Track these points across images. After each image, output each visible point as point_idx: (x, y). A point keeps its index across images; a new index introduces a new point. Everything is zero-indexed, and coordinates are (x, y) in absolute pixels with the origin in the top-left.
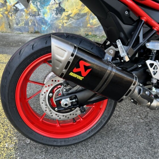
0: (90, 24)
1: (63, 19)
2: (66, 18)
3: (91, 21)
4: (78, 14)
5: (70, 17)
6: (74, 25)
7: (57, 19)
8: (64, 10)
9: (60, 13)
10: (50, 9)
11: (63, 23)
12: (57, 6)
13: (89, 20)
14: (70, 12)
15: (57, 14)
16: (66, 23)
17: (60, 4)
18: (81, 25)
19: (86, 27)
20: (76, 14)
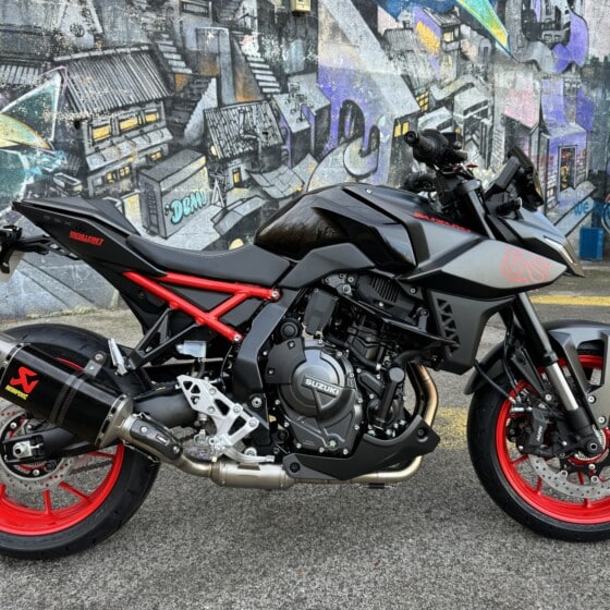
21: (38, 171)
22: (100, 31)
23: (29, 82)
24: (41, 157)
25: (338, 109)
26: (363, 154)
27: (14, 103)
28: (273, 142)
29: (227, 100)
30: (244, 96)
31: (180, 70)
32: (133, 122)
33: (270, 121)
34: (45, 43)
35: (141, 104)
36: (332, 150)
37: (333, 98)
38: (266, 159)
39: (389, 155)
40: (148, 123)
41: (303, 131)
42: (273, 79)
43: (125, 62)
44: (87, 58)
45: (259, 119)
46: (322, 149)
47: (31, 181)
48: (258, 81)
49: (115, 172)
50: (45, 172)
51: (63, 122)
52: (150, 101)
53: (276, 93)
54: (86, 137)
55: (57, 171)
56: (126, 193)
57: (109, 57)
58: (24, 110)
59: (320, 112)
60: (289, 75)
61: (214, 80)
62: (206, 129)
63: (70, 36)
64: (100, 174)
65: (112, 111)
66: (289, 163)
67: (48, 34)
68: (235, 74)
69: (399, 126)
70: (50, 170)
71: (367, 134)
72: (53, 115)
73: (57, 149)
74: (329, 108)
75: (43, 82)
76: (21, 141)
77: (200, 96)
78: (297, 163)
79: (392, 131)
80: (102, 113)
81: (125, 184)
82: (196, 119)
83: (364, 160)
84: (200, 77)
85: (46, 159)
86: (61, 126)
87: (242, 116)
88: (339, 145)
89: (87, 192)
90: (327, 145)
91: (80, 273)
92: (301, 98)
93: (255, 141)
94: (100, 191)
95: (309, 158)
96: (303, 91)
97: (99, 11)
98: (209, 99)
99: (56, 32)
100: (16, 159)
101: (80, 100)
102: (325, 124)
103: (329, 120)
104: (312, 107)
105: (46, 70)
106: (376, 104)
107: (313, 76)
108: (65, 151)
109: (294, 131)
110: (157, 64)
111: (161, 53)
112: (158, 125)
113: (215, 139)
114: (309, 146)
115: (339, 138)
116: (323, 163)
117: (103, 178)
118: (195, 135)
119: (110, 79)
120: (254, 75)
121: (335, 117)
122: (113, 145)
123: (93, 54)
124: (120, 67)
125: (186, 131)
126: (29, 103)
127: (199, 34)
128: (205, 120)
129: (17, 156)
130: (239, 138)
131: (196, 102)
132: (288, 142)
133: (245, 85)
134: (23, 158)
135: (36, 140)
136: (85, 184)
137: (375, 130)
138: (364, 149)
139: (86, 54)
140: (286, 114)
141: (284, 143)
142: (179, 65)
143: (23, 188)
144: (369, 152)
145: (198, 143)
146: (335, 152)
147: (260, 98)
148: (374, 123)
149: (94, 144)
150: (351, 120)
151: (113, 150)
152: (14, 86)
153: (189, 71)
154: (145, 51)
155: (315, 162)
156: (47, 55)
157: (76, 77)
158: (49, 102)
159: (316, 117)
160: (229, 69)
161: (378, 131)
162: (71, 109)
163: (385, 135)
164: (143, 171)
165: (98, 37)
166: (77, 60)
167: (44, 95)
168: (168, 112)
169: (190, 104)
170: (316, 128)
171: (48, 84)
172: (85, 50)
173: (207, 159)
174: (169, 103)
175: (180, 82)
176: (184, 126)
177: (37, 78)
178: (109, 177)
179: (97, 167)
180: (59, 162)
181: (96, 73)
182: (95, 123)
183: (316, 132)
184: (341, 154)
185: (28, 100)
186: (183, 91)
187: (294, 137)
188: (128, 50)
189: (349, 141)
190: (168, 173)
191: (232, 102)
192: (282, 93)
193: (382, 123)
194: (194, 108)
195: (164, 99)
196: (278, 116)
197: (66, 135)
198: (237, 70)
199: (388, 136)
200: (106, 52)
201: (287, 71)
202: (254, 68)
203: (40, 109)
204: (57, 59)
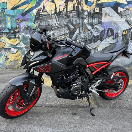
0: (19, 63)
1: (8, 62)
2: (9, 62)
3: (20, 63)
4: (14, 60)
5: (11, 61)
6: (13, 64)
7: (5, 62)
8: (8, 59)
9: (7, 60)
10: (2, 59)
11: (8, 64)
12: (6, 57)
13: (19, 62)
14: (11, 59)
15: (5, 60)
16: (9, 64)
17: (6, 56)
18: (16, 64)
19: (18, 65)
20: (13, 60)
22: (59, 23)
25: (107, 30)
26: (113, 39)
28: (90, 38)
29: (81, 31)
30: (84, 30)
31: (72, 28)
32: (63, 37)
33: (90, 34)
34: (51, 27)
35: (65, 34)
36: (105, 39)
37: (105, 28)
38: (88, 42)
39: (121, 39)
40: (66, 37)
41: (97, 36)
42: (91, 26)
43: (62, 28)
45: (87, 34)
46: (102, 38)
48: (87, 27)
52: (66, 34)
53: (91, 29)
57: (60, 27)
59: (102, 31)
60: (94, 25)
61: (78, 28)
62: (76, 37)
63: (54, 25)
65: (60, 36)
66: (94, 42)
67: (51, 25)
68: (82, 27)
69: (125, 32)
71: (115, 35)
74: (104, 30)
78: (96, 42)
79: (122, 33)
80: (58, 36)
84: (76, 28)
87: (84, 34)
88: (107, 37)
92: (97, 29)
93: (86, 38)
95: (99, 41)
96: (98, 27)
97: (59, 20)
98: (77, 32)
99: (52, 25)
101: (55, 34)
102: (103, 33)
103: (104, 33)
104: (100, 30)
105: (51, 31)
106: (117, 28)
107: (100, 24)
109: (95, 35)
110: (68, 27)
111: (69, 25)
112: (68, 37)
113: (78, 39)
114: (99, 38)
116: (102, 41)
118: (74, 39)
119: (60, 31)
120: (87, 26)
121: (106, 32)
123: (58, 27)
124: (62, 29)
127: (76, 21)
128: (76, 36)
130: (83, 38)
131: (75, 33)
132: (94, 38)
133: (84, 28)
137: (117, 34)
138: (114, 38)
139: (57, 27)
140: (94, 33)
141: (93, 38)
142: (72, 27)
147: (88, 30)
148: (117, 32)
150: (110, 32)
153: (74, 27)
154: (66, 25)
157: (55, 31)
158: (51, 35)
160: (81, 26)
161: (118, 34)
162: (54, 36)
163: (120, 34)
165: (58, 24)
168: (69, 35)
169: (74, 33)
170: (101, 34)
171: (51, 33)
172: (56, 27)
174: (70, 34)
176: (72, 37)
177: (49, 32)
181: (58, 30)
182: (57, 38)
183: (101, 35)
184: (107, 39)
186: (72, 31)
188: (63, 26)
189: (110, 36)
192: (93, 29)
193: (119, 32)
194: (74, 34)
195: (69, 33)
196: (92, 33)
198: (83, 26)
199: (121, 35)
201: (94, 24)
202: (87, 25)
204: (52, 29)
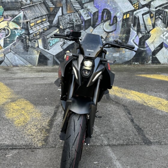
21: (19, 34)
23: (16, 14)
24: (19, 31)
25: (101, 12)
26: (110, 25)
27: (14, 19)
28: (79, 23)
29: (64, 13)
30: (70, 11)
31: (51, 6)
32: (40, 21)
33: (78, 17)
34: (19, 4)
35: (42, 16)
36: (99, 25)
37: (99, 8)
38: (76, 28)
39: (121, 25)
40: (43, 21)
41: (89, 19)
42: (79, 5)
43: (37, 6)
44: (29, 6)
45: (74, 17)
46: (95, 24)
47: (18, 36)
48: (74, 6)
49: (36, 34)
50: (20, 34)
51: (24, 22)
52: (44, 15)
53: (80, 9)
54: (29, 26)
55: (23, 34)
56: (38, 39)
57: (33, 6)
58: (15, 20)
59: (95, 13)
60: (84, 4)
61: (61, 8)
62: (59, 21)
63: (25, 2)
64: (32, 34)
65: (35, 19)
66: (84, 29)
67: (20, 2)
68: (67, 5)
69: (125, 15)
70: (21, 34)
71: (112, 19)
72: (22, 21)
73: (23, 29)
74: (98, 12)
75: (19, 13)
76: (15, 27)
77: (57, 13)
78: (87, 29)
79: (122, 17)
80: (32, 20)
81: (38, 37)
82: (56, 19)
83: (111, 27)
84: (57, 7)
85: (20, 31)
86: (23, 23)
87: (69, 17)
88: (101, 23)
89: (30, 39)
90: (97, 23)
91: (29, 57)
92: (88, 10)
93: (73, 23)
94: (32, 38)
95: (91, 27)
96: (89, 7)
98: (59, 13)
100: (14, 32)
101: (27, 17)
102: (96, 17)
103: (98, 15)
104: (92, 12)
105: (20, 11)
106: (116, 9)
107: (92, 3)
108: (25, 29)
109: (86, 19)
110: (45, 6)
111: (46, 3)
112: (46, 21)
113: (61, 24)
114: (91, 24)
115: (101, 21)
116: (96, 29)
117: (33, 35)
118: (56, 23)
119: (34, 11)
121: (100, 14)
122: (35, 27)
123: (30, 5)
124: (36, 8)
125: (53, 22)
126: (17, 19)
128: (58, 19)
129: (15, 31)
130: (68, 23)
131: (56, 15)
132: (84, 23)
133: (70, 8)
134: (16, 31)
135: (18, 27)
136: (29, 37)
137: (115, 17)
138: (111, 23)
140: (83, 15)
141: (82, 23)
143: (16, 38)
144: (113, 24)
145: (56, 25)
146: (100, 25)
147: (74, 11)
148: (115, 15)
149: (31, 27)
150: (106, 15)
151: (35, 28)
152: (13, 15)
153: (54, 6)
154: (42, 3)
155: (93, 29)
156: (20, 7)
157: (26, 11)
158: (21, 18)
159: (93, 15)
160: (65, 4)
161: (117, 17)
162: (25, 19)
163: (119, 19)
164: (42, 33)
165: (31, 1)
166: (26, 7)
167: (20, 16)
168: (48, 18)
169: (54, 15)
170: (93, 18)
172: (28, 5)
173: (59, 29)
174: (49, 15)
175: (51, 10)
177: (18, 13)
178: (35, 35)
179: (32, 33)
180: (23, 32)
181: (31, 10)
182: (31, 22)
183: (93, 19)
184: (102, 26)
185: (16, 18)
186: (52, 12)
187: (86, 21)
188: (38, 3)
189: (105, 21)
190: (49, 33)
191: (66, 13)
192: (82, 9)
193: (118, 15)
195: (47, 15)
196: (80, 15)
197: (24, 25)
198: (67, 4)
199: (121, 19)
200: (33, 4)
201: (83, 2)
202: (73, 3)
203: (19, 20)
204: (22, 8)
